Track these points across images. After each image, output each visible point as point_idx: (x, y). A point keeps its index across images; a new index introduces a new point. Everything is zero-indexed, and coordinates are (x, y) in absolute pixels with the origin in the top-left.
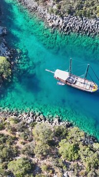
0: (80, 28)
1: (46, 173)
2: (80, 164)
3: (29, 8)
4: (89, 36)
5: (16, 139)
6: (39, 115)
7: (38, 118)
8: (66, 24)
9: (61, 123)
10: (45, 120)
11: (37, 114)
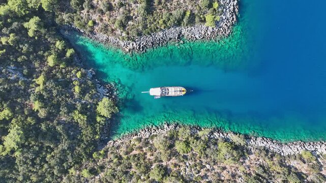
0: (152, 43)
1: (175, 169)
2: (194, 152)
3: (102, 41)
4: (162, 46)
5: (145, 154)
6: (152, 127)
7: (152, 130)
8: (139, 45)
9: (170, 127)
10: (158, 129)
11: (150, 127)
